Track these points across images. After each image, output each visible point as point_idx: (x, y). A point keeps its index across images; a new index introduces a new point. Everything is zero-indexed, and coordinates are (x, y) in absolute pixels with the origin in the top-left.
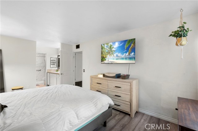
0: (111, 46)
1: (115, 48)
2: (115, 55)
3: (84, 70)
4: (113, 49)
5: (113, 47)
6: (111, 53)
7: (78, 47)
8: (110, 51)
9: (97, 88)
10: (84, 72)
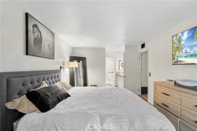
0: (180, 38)
1: (184, 41)
2: (184, 51)
3: (150, 73)
4: (182, 42)
5: (182, 40)
6: (180, 49)
7: (143, 46)
8: (179, 45)
9: (163, 101)
10: (150, 76)
